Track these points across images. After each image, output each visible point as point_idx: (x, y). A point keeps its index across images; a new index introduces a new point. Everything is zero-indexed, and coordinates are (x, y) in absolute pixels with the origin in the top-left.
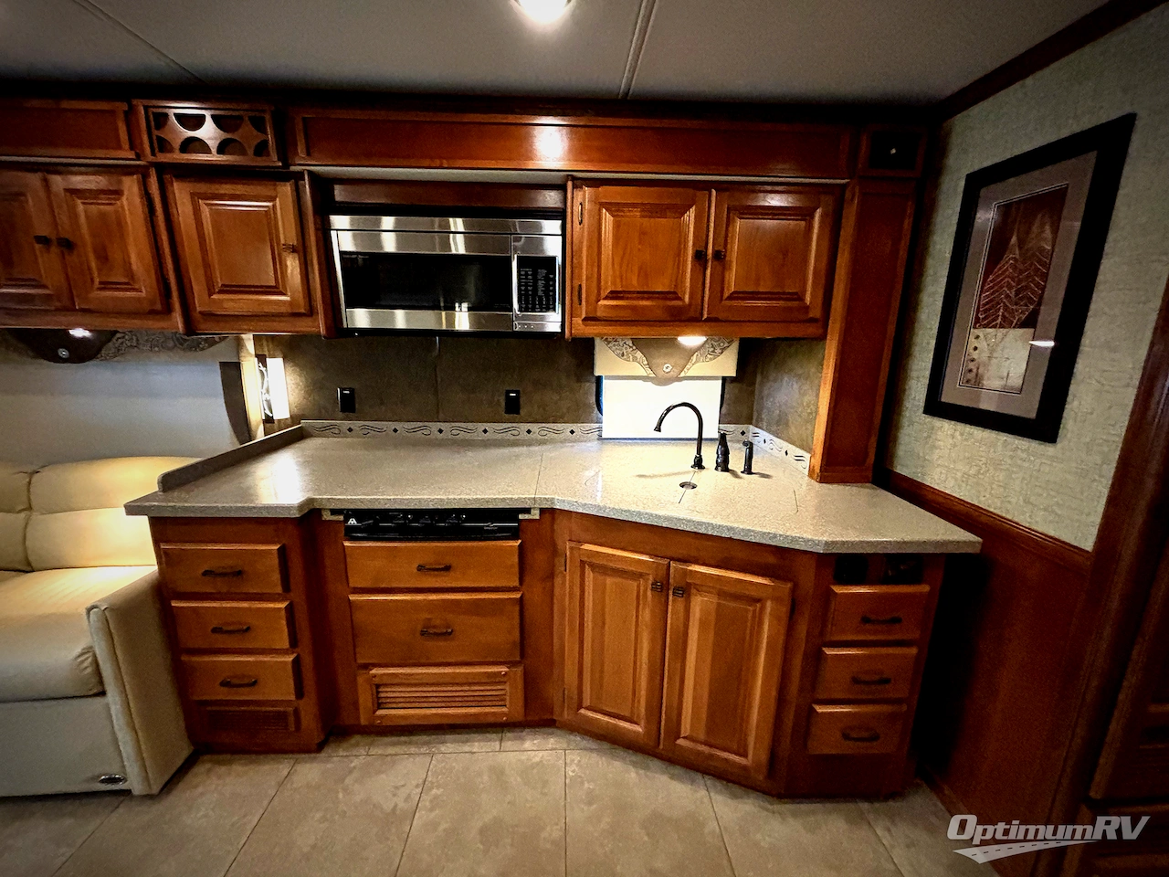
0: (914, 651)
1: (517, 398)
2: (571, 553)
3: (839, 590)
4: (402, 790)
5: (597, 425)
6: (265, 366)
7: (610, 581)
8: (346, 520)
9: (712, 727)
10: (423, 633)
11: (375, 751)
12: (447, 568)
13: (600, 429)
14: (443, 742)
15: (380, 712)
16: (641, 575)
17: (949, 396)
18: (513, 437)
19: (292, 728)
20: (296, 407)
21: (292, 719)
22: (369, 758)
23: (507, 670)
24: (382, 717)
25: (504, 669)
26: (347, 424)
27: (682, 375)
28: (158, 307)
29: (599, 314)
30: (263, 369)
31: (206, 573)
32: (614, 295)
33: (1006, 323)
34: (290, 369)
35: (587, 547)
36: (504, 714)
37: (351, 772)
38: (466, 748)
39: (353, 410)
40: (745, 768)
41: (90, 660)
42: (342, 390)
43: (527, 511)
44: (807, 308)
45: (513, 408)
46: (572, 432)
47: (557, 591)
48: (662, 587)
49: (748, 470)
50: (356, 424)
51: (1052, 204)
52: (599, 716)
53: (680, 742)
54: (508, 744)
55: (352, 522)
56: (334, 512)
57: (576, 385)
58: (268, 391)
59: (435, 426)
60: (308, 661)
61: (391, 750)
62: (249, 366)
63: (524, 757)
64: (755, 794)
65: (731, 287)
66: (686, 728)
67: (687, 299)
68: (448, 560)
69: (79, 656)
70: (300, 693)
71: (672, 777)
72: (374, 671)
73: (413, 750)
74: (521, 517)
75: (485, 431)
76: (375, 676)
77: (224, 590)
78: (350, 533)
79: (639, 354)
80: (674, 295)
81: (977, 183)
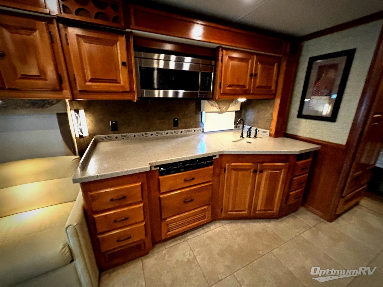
0: (307, 174)
1: (177, 121)
2: (228, 167)
3: (299, 163)
4: (186, 253)
5: (202, 128)
6: (78, 113)
7: (240, 173)
8: (160, 169)
9: (266, 205)
10: (185, 202)
11: (168, 246)
12: (193, 179)
13: (203, 129)
14: (188, 236)
15: (169, 233)
16: (249, 169)
17: (304, 113)
18: (176, 135)
19: (143, 248)
20: (91, 130)
21: (143, 246)
22: (167, 250)
23: (207, 207)
24: (169, 235)
25: (206, 207)
26: (115, 135)
27: (227, 111)
28: (58, 88)
29: (226, 92)
30: (77, 115)
31: (111, 200)
32: (230, 86)
33: (322, 95)
34: (88, 115)
35: (233, 164)
36: (206, 221)
37: (165, 256)
38: (195, 235)
39: (117, 130)
40: (274, 213)
41: (67, 250)
42: (112, 122)
43: (215, 156)
44: (272, 91)
45: (176, 125)
46: (195, 131)
47: (221, 179)
48: (255, 172)
49: (255, 136)
50: (119, 135)
51: (335, 67)
52: (234, 213)
53: (257, 212)
54: (206, 230)
55: (162, 169)
56: (156, 167)
57: (196, 115)
58: (80, 124)
59: (150, 133)
60: (149, 223)
61: (172, 244)
62: (71, 114)
63: (213, 231)
64: (272, 220)
65: (257, 84)
66: (259, 208)
67: (247, 87)
68: (193, 176)
69: (63, 249)
70: (146, 235)
71: (253, 223)
72: (168, 220)
73: (179, 242)
74: (214, 158)
75: (167, 133)
76: (168, 222)
77: (118, 205)
78: (162, 173)
79: (217, 105)
80: (244, 86)
81: (312, 60)
